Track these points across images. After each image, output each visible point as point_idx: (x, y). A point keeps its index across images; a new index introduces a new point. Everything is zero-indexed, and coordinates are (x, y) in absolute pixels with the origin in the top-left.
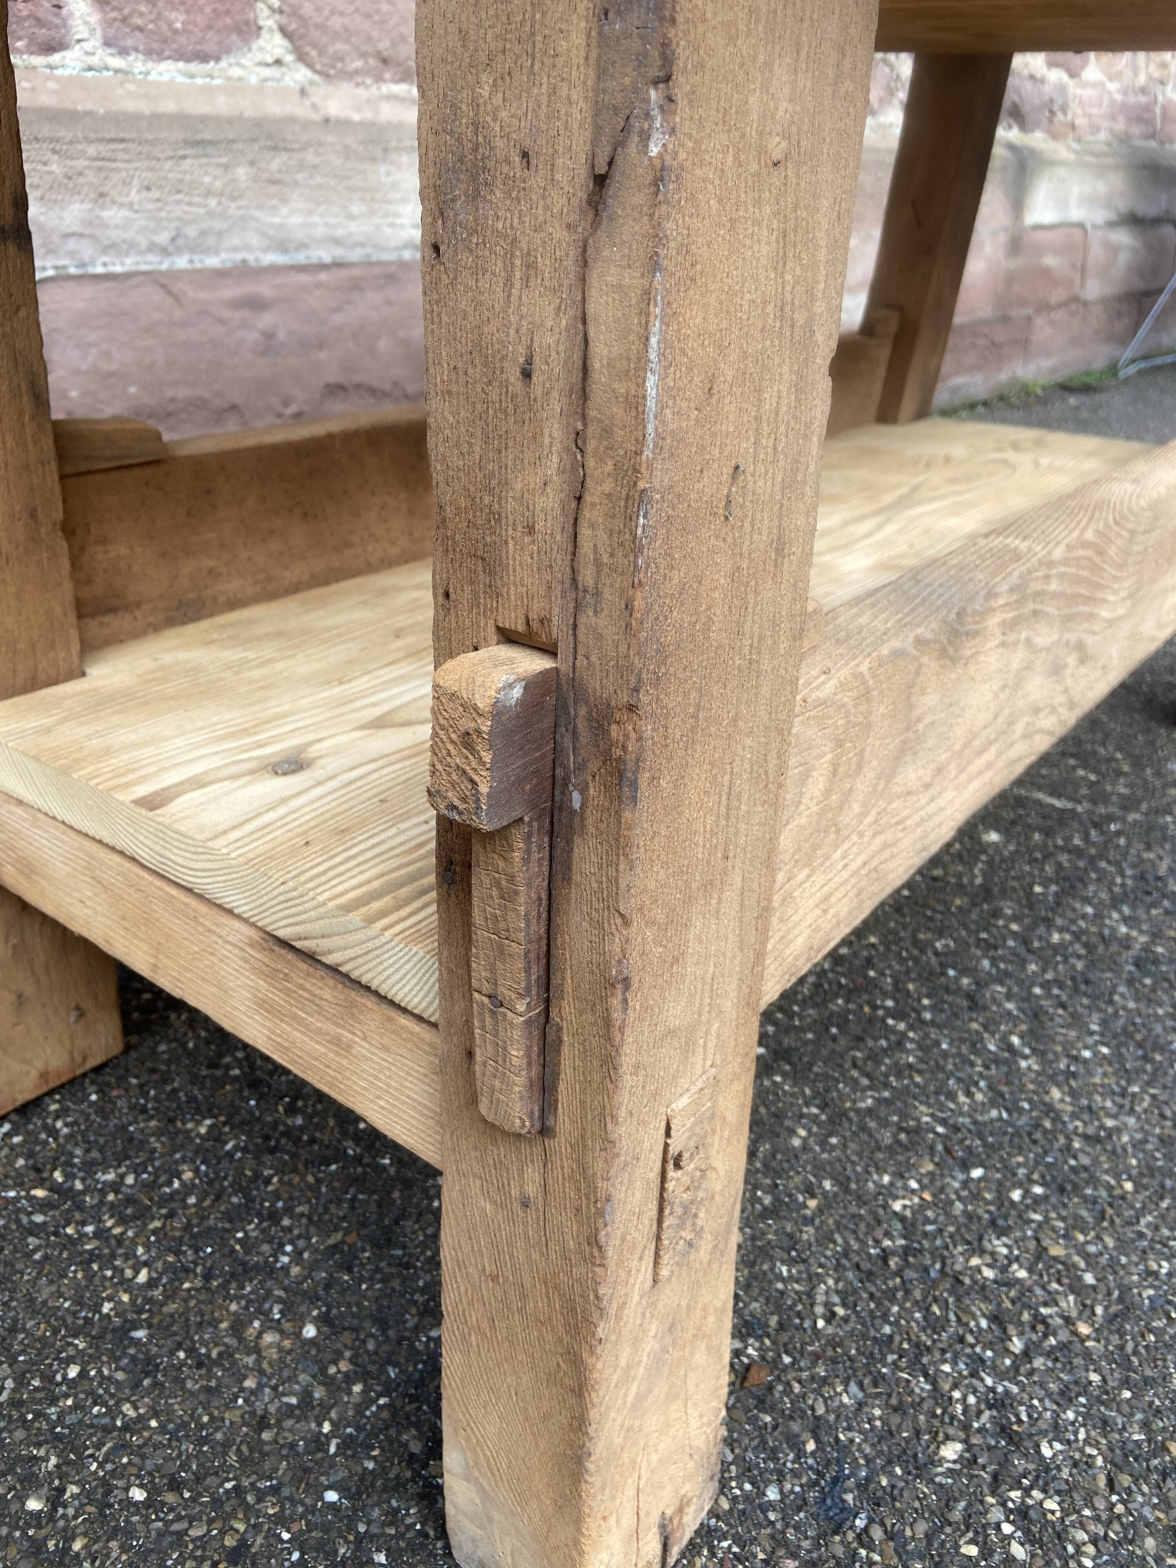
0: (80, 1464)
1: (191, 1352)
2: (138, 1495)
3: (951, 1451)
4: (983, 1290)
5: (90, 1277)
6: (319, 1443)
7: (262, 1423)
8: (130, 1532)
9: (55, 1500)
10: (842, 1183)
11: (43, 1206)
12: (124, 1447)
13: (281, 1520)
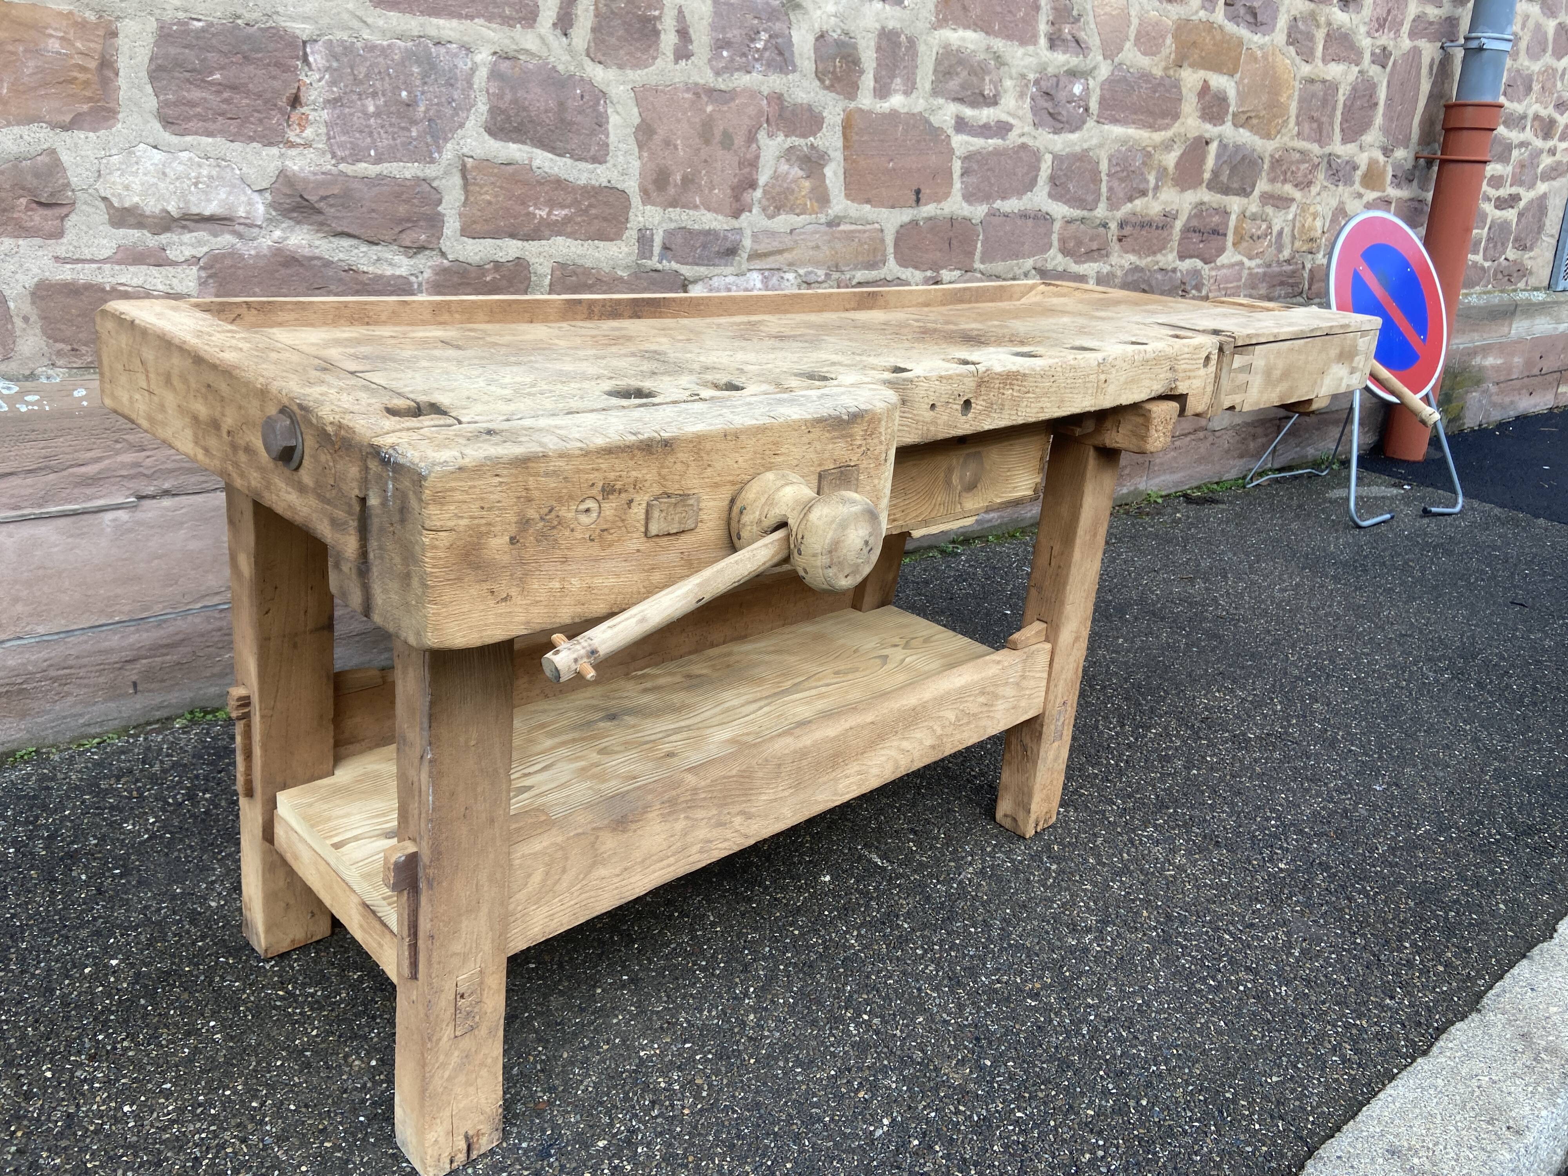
0: (274, 1095)
1: (326, 1063)
2: (292, 1107)
3: (601, 1144)
4: (655, 1091)
5: (294, 1029)
6: (364, 1101)
7: (345, 1091)
8: (286, 1118)
9: (263, 1104)
10: (624, 1041)
11: (282, 998)
12: (292, 1091)
13: (341, 1123)
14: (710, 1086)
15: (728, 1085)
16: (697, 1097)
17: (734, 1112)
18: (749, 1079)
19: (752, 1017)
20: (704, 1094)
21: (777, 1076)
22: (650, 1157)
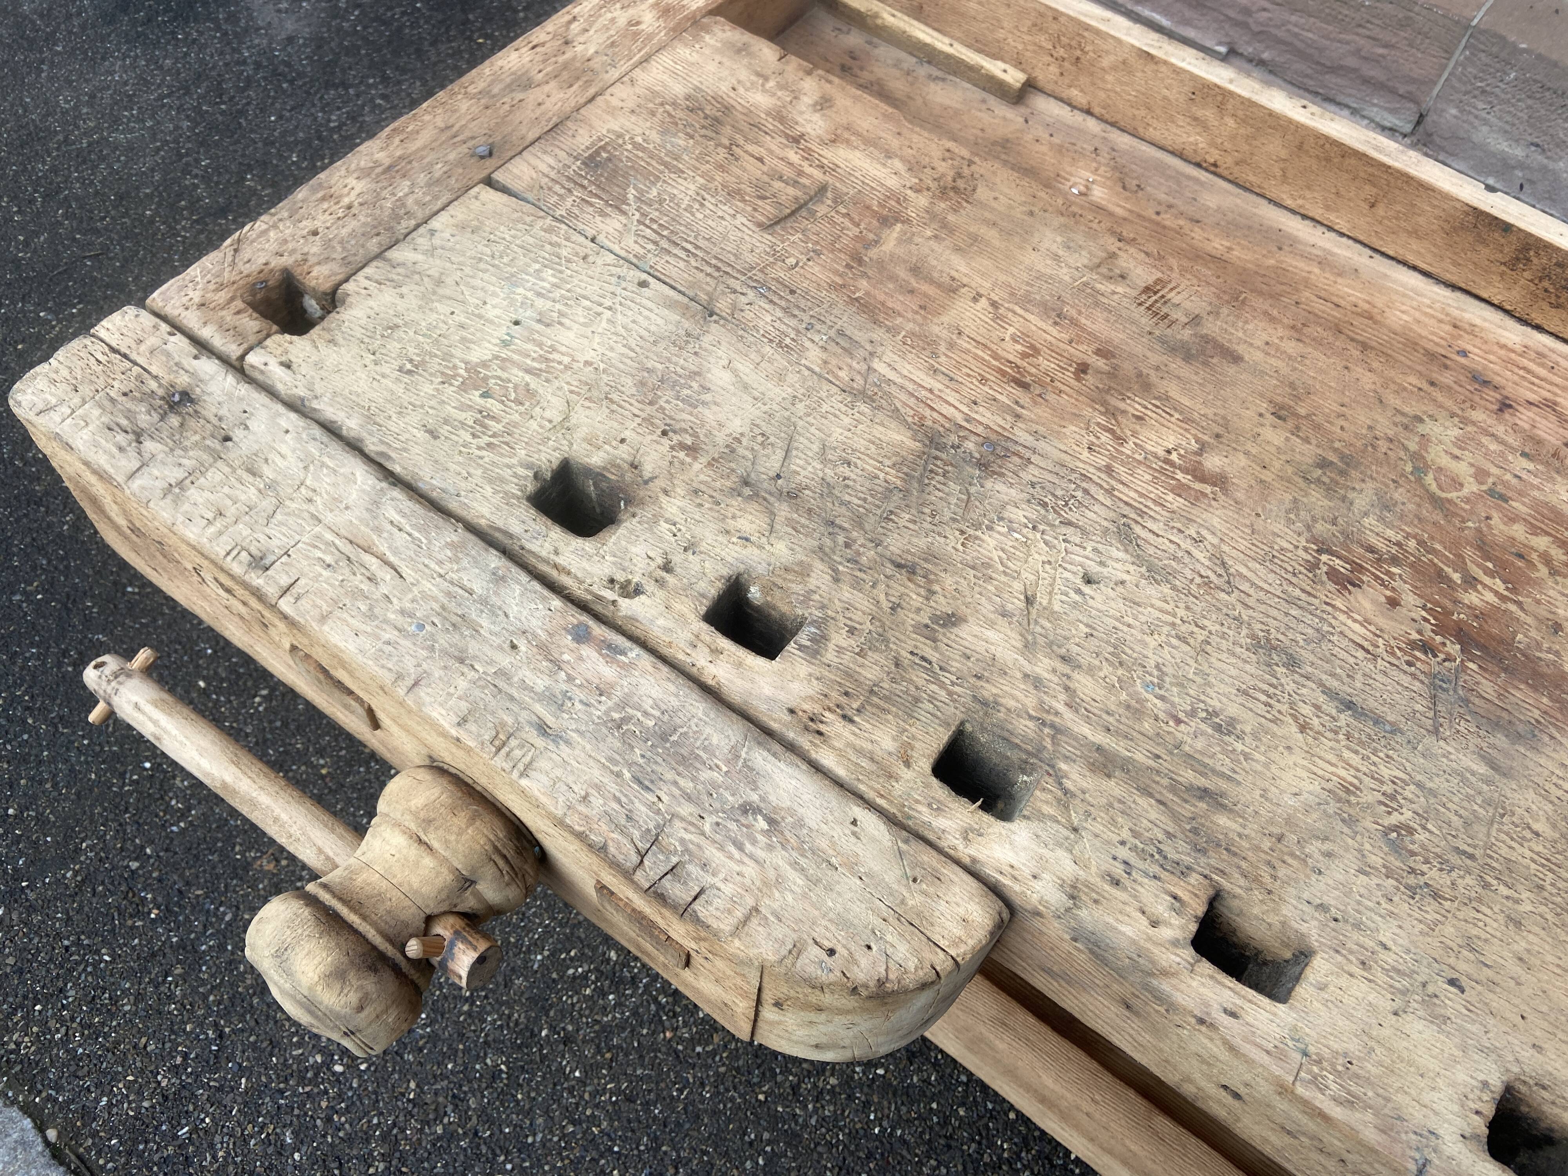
14: (714, 1053)
15: (717, 1074)
16: (693, 1042)
17: (680, 1091)
18: (732, 1100)
19: (833, 1081)
20: (699, 1049)
21: (745, 1133)
22: (604, 1011)
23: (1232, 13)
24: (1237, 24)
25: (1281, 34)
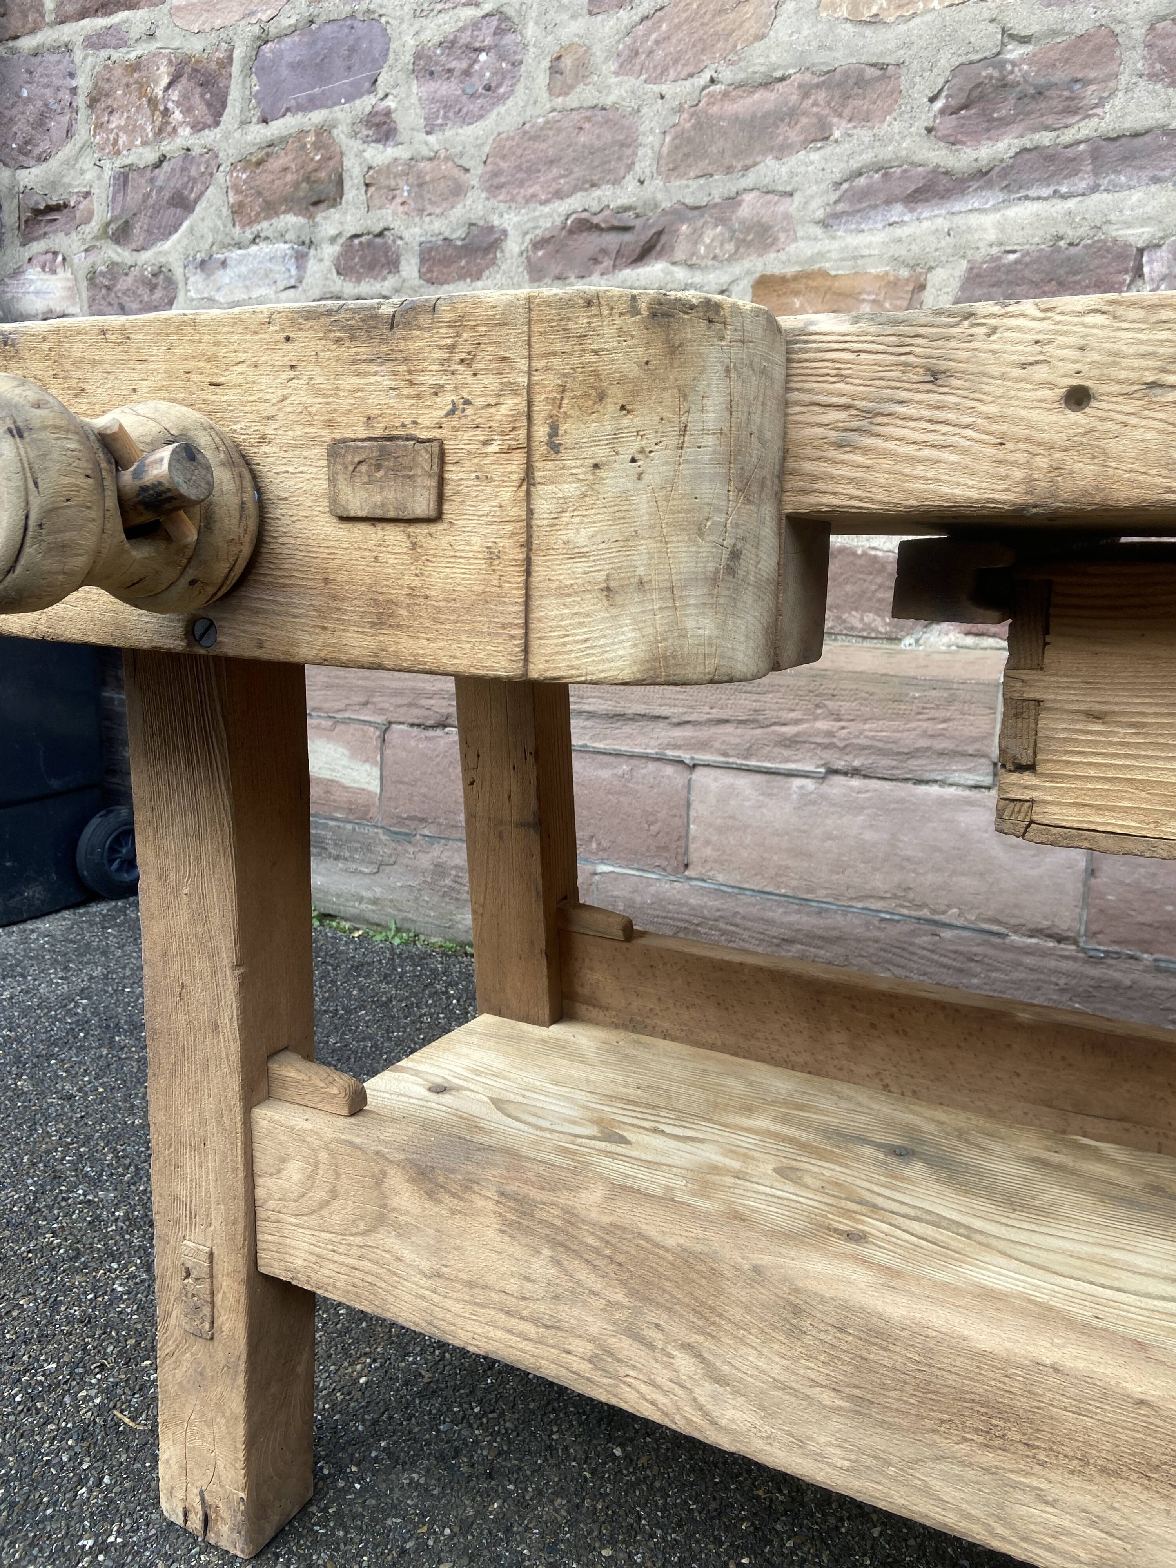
23: (819, 740)
24: (826, 747)
25: (862, 741)
